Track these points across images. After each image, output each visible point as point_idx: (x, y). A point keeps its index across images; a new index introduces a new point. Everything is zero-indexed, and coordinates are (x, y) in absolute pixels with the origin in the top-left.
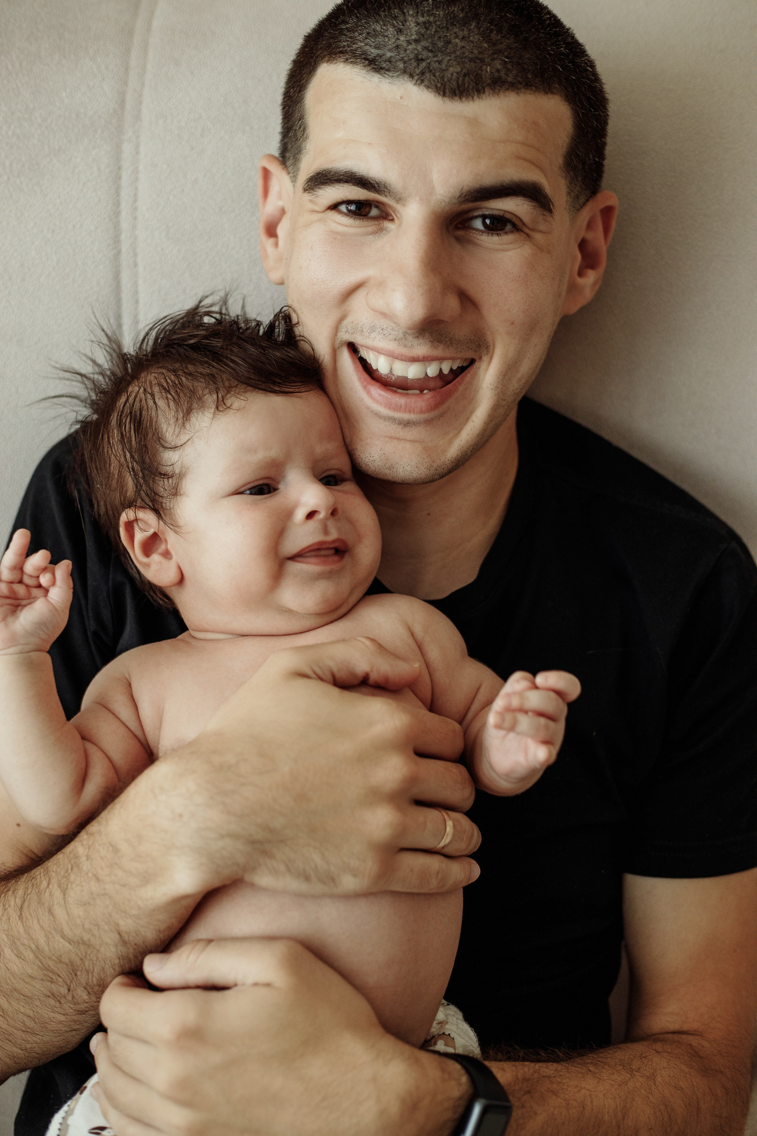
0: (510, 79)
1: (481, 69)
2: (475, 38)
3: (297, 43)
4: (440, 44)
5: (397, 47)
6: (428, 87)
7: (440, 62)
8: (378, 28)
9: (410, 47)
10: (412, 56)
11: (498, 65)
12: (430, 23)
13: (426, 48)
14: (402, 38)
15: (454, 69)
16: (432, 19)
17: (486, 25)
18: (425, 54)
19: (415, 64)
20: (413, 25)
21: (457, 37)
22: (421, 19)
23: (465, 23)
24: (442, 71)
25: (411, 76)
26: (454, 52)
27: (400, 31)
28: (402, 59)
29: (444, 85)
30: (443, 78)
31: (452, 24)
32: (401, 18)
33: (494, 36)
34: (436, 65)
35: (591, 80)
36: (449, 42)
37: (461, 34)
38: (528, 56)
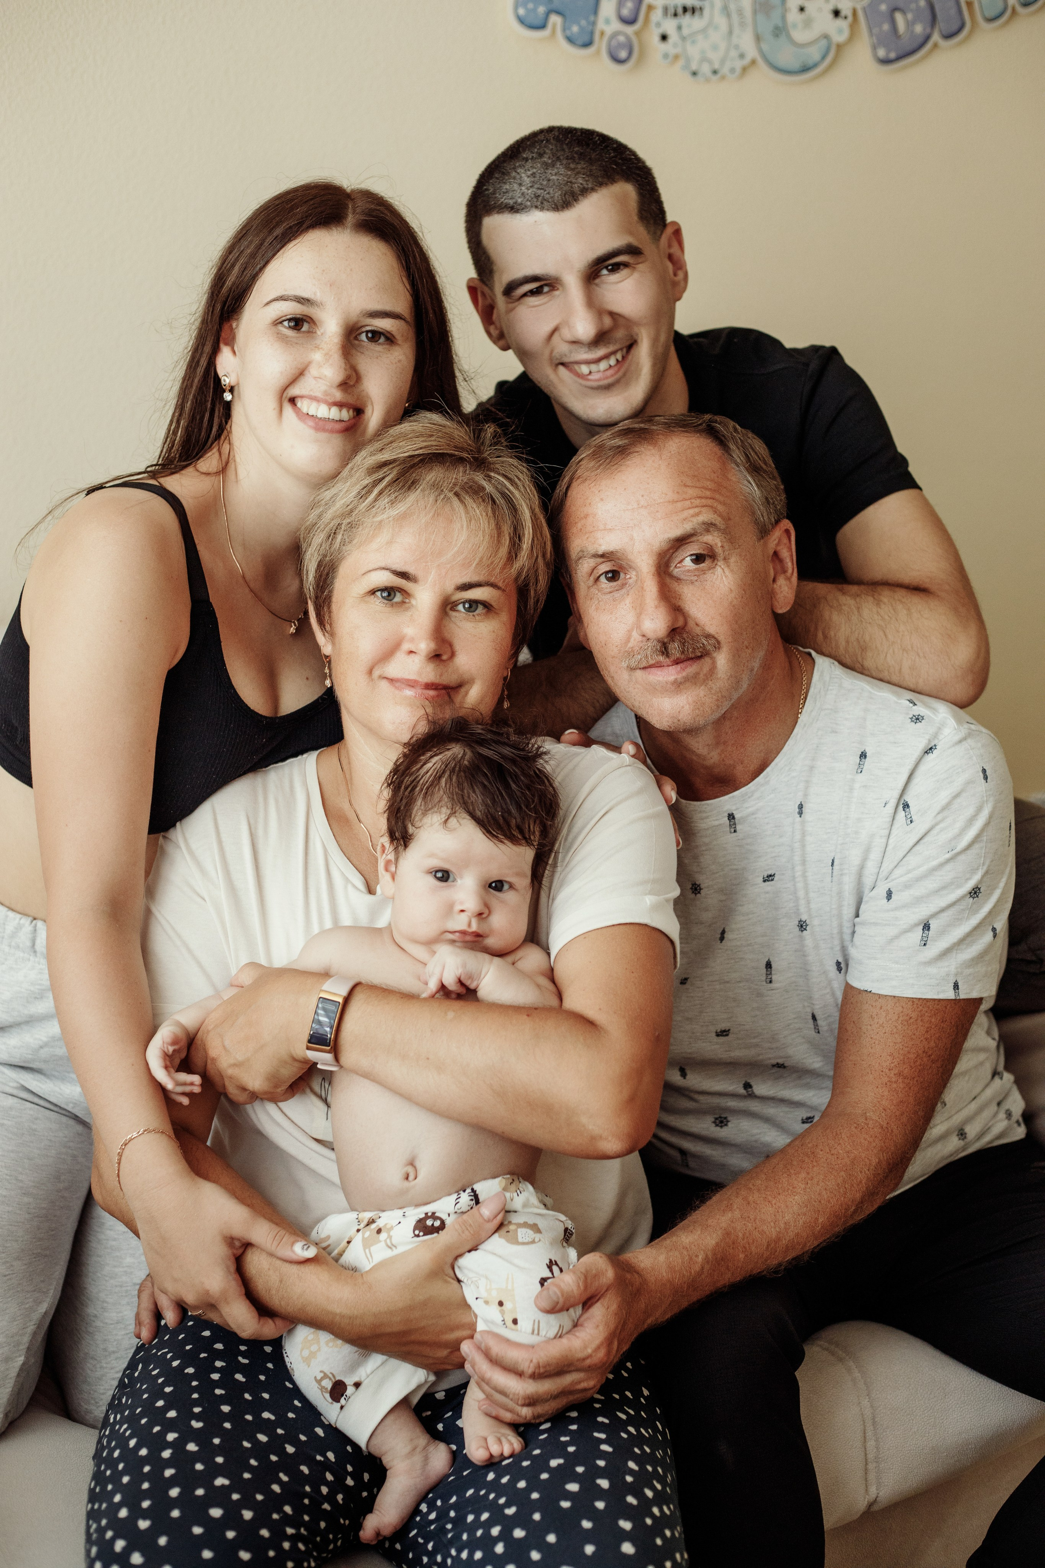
0: (590, 186)
1: (572, 187)
2: (562, 171)
3: (462, 211)
4: (545, 183)
5: (523, 194)
6: (548, 210)
7: (548, 193)
8: (508, 187)
9: (529, 191)
10: (533, 196)
11: (580, 181)
12: (534, 173)
13: (538, 189)
14: (523, 188)
15: (558, 194)
16: (535, 170)
17: (565, 162)
18: (539, 192)
19: (535, 200)
20: (526, 178)
21: (552, 175)
22: (529, 173)
23: (553, 165)
24: (552, 197)
25: (536, 207)
26: (554, 184)
27: (520, 185)
28: (528, 200)
29: (556, 205)
30: (553, 201)
31: (547, 169)
32: (518, 177)
33: (572, 166)
34: (548, 196)
35: (635, 164)
36: (549, 180)
37: (554, 172)
38: (594, 167)
